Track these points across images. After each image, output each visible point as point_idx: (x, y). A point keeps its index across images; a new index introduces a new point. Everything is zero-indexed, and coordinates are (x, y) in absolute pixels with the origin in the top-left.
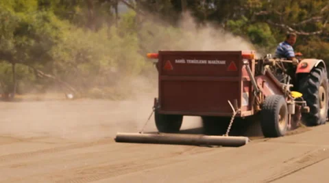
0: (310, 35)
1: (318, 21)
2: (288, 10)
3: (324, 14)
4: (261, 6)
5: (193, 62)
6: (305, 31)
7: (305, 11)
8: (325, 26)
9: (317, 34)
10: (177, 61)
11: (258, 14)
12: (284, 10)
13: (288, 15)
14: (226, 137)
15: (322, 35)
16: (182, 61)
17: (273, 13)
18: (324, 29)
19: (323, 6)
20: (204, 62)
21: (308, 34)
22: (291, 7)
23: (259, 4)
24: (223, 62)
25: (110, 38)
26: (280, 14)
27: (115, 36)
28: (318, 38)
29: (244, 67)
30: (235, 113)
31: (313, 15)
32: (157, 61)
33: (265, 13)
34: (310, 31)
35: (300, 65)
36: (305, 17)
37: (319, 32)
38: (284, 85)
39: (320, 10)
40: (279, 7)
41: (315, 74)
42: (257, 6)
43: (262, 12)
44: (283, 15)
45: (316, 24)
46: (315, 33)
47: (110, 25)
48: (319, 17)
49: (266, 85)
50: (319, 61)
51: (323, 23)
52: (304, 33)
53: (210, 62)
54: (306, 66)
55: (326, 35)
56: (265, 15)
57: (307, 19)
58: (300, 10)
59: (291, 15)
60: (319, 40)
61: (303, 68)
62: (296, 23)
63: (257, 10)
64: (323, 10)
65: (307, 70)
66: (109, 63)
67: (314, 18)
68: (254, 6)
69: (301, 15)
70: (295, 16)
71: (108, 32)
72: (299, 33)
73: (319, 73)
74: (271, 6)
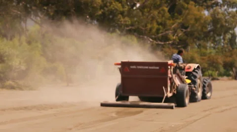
0: (165, 44)
1: (170, 34)
2: (149, 26)
3: (174, 29)
4: (130, 23)
5: (140, 67)
6: (161, 41)
7: (160, 27)
8: (174, 38)
9: (169, 44)
10: (131, 67)
11: (128, 28)
12: (146, 26)
13: (149, 29)
14: (162, 104)
15: (173, 44)
16: (134, 67)
17: (138, 28)
18: (174, 40)
19: (173, 24)
20: (147, 67)
21: (162, 43)
22: (151, 24)
23: (128, 22)
24: (158, 68)
25: (21, 44)
26: (143, 29)
27: (25, 43)
28: (170, 46)
29: (169, 70)
30: (165, 95)
31: (166, 30)
32: (120, 66)
33: (133, 28)
34: (165, 41)
35: (186, 67)
36: (161, 31)
37: (170, 42)
38: (183, 77)
39: (171, 26)
40: (143, 24)
41: (194, 73)
42: (127, 23)
43: (130, 27)
44: (146, 30)
45: (169, 36)
46: (168, 43)
47: (20, 35)
48: (170, 32)
49: (176, 78)
50: (197, 65)
51: (173, 36)
52: (160, 43)
53: (150, 68)
54: (190, 68)
55: (175, 44)
56: (133, 30)
57: (162, 33)
58: (157, 26)
59: (151, 30)
60: (171, 47)
61: (189, 69)
62: (155, 35)
63: (127, 26)
64: (173, 26)
65: (191, 70)
66: (20, 63)
67: (167, 32)
68: (125, 23)
69: (158, 30)
70: (154, 30)
71: (19, 40)
72: (157, 43)
73: (197, 72)
74: (137, 23)
